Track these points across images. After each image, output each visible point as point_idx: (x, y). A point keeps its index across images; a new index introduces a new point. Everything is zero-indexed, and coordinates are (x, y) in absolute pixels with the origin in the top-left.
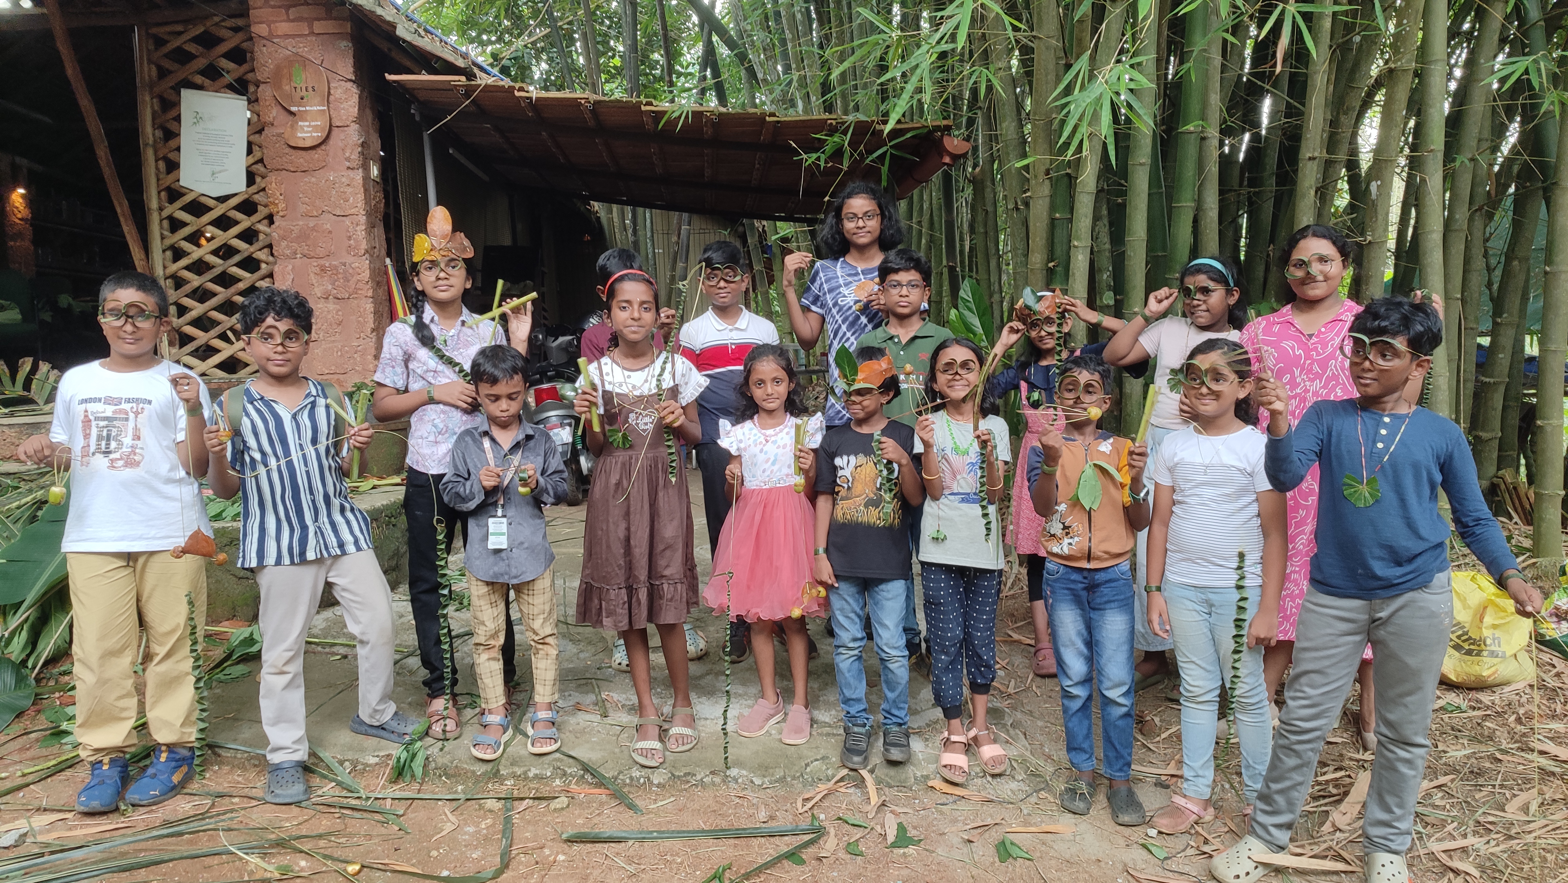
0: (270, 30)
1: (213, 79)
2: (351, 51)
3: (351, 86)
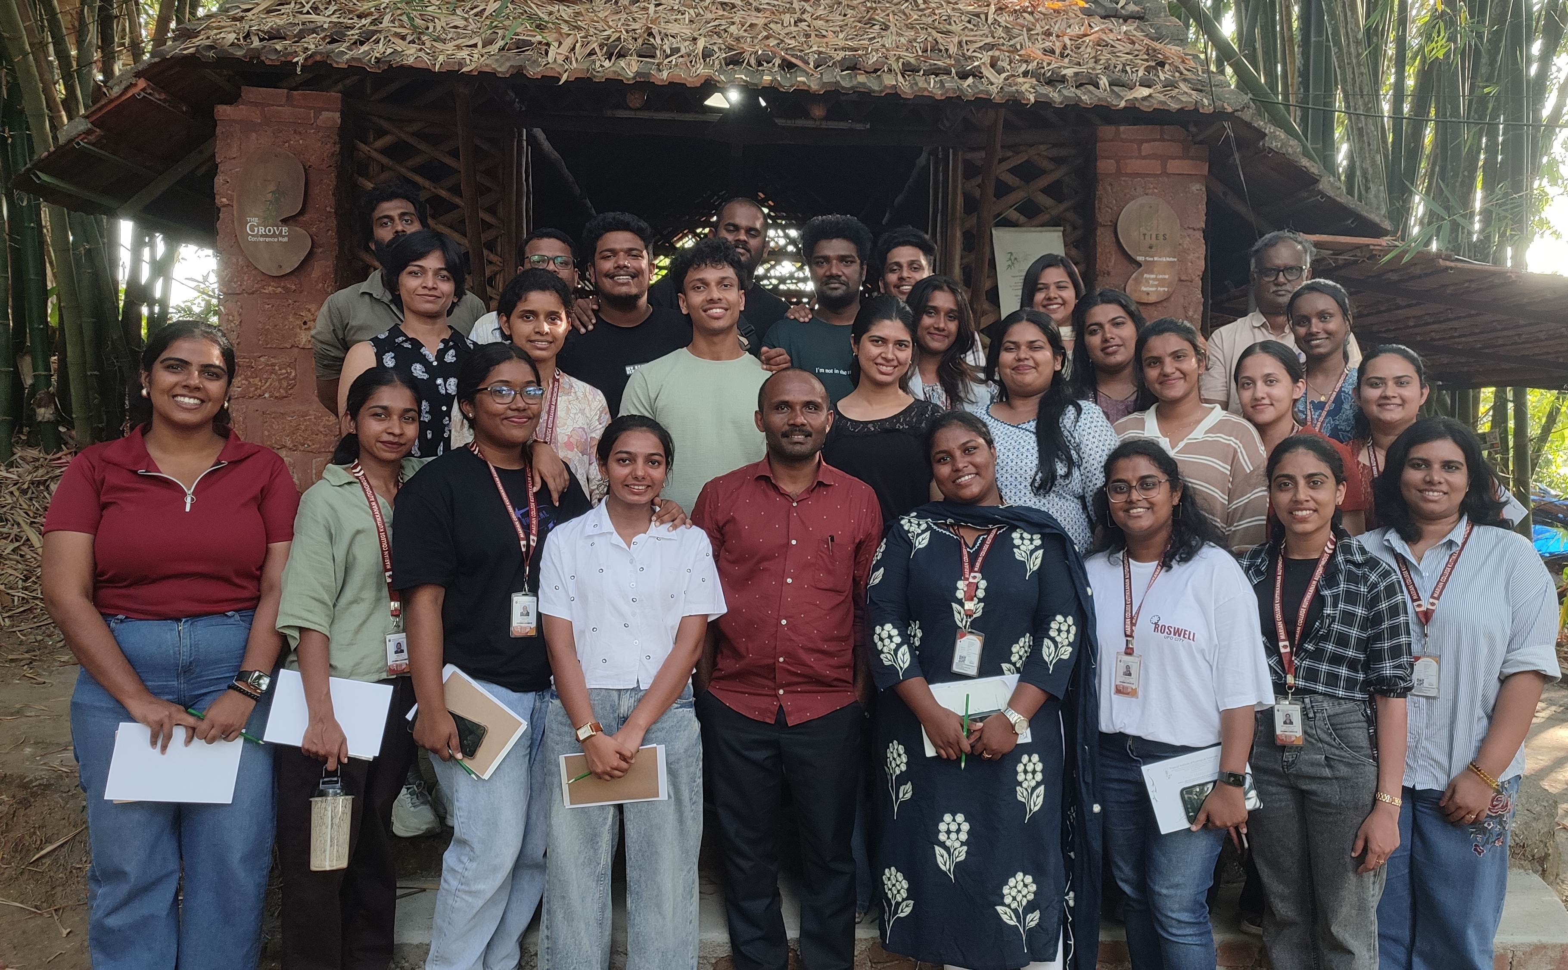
0: (1118, 166)
1: (1030, 216)
2: (1204, 196)
3: (1200, 235)
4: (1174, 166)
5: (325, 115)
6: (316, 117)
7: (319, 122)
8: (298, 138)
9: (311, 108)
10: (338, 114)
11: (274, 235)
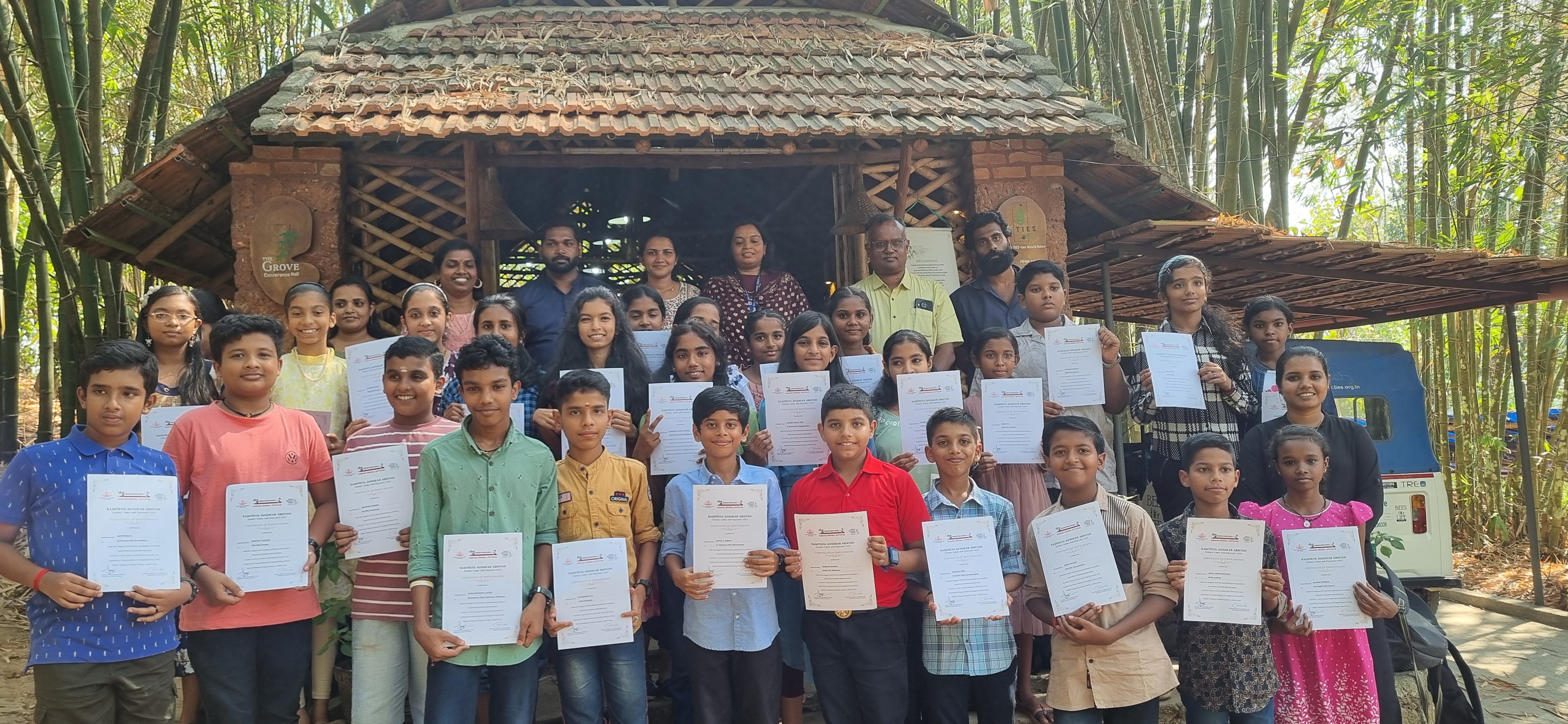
0: (991, 173)
1: (920, 218)
2: (1062, 192)
3: (1061, 226)
4: (1035, 170)
5: (328, 166)
6: (319, 169)
7: (322, 174)
8: (303, 186)
9: (313, 162)
10: (338, 166)
11: (287, 271)
